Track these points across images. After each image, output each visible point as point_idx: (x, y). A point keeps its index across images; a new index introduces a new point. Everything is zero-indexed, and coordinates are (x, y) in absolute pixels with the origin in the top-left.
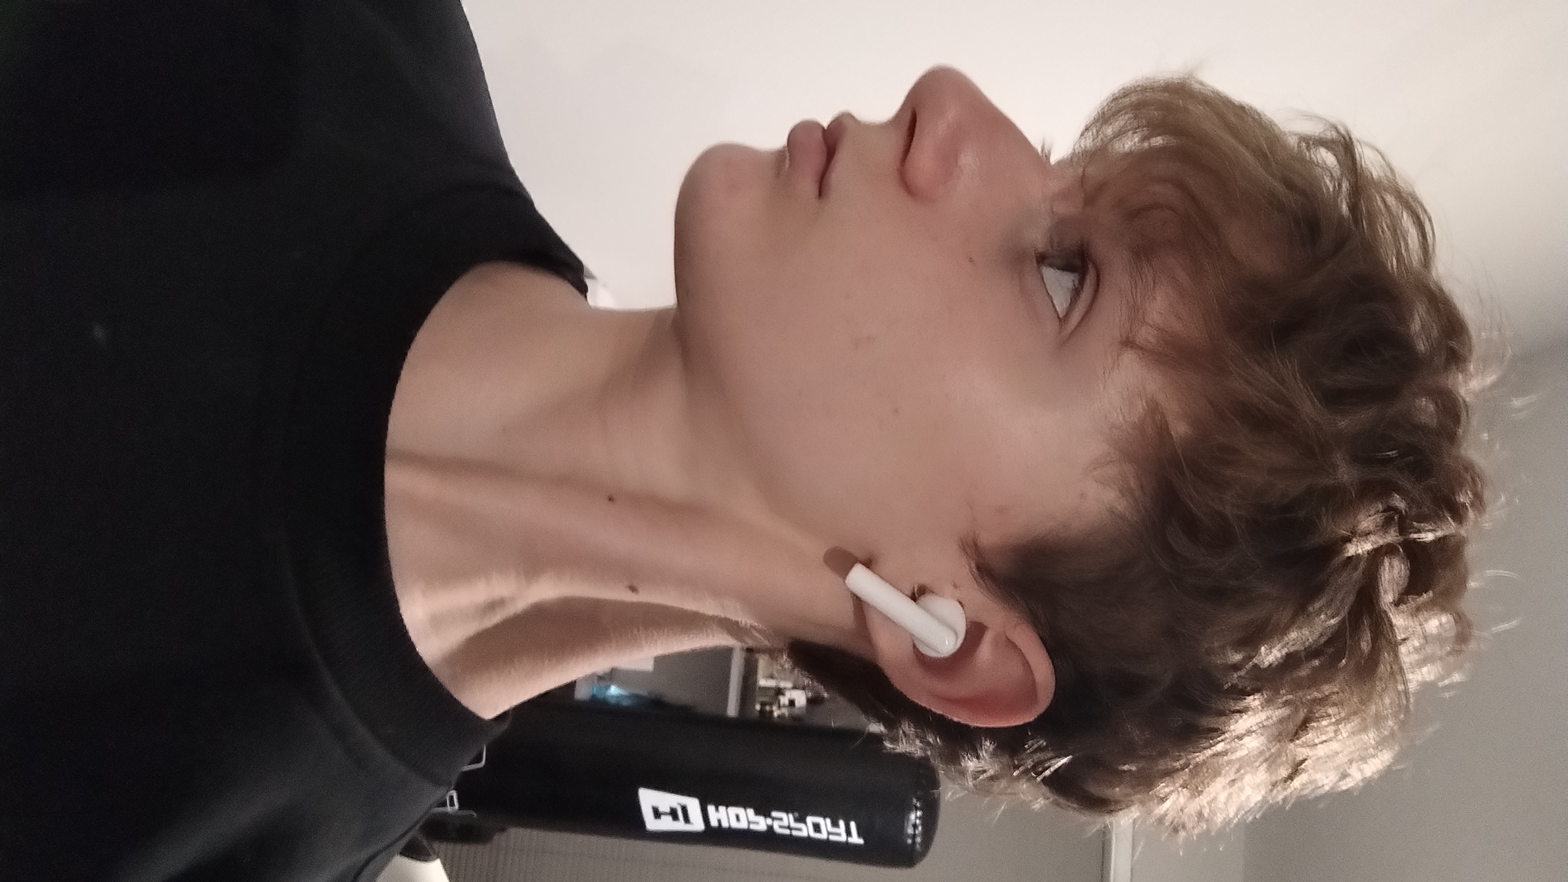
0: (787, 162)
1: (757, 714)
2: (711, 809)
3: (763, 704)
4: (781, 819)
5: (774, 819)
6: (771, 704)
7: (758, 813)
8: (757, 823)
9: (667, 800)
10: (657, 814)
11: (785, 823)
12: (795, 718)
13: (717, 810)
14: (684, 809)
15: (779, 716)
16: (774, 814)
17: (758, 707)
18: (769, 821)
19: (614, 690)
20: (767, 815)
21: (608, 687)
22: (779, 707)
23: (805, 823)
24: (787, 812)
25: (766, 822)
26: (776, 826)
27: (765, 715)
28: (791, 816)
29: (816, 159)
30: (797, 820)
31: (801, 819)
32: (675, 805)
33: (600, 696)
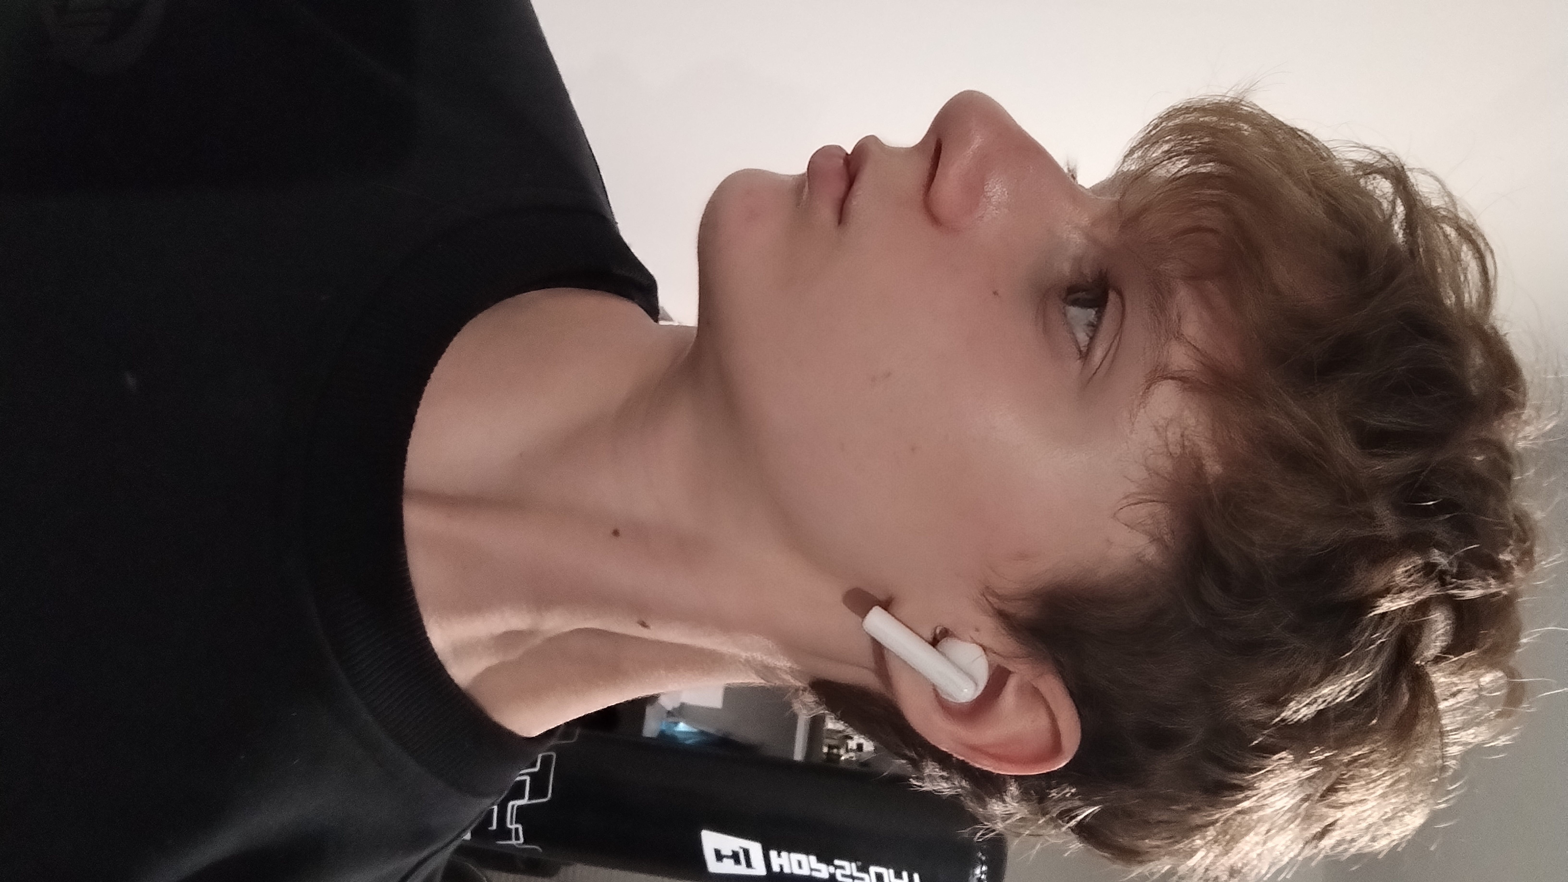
0: (806, 189)
1: (825, 757)
2: (773, 854)
3: (830, 747)
4: (842, 868)
5: (836, 867)
6: (838, 748)
7: (820, 860)
8: (819, 871)
9: (730, 843)
10: (719, 856)
11: (848, 872)
12: (865, 764)
13: (779, 855)
14: (746, 852)
15: (846, 760)
16: (837, 862)
17: (825, 750)
18: (832, 869)
19: (682, 727)
20: (829, 862)
21: (676, 724)
22: (847, 751)
23: (867, 872)
24: (850, 861)
25: (828, 869)
26: (839, 874)
27: (833, 758)
28: (854, 865)
29: (838, 187)
30: (860, 869)
31: (864, 869)
32: (737, 849)
33: (668, 732)
